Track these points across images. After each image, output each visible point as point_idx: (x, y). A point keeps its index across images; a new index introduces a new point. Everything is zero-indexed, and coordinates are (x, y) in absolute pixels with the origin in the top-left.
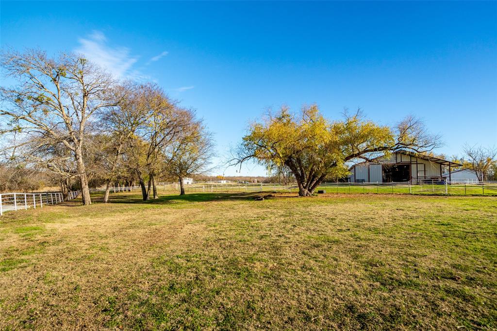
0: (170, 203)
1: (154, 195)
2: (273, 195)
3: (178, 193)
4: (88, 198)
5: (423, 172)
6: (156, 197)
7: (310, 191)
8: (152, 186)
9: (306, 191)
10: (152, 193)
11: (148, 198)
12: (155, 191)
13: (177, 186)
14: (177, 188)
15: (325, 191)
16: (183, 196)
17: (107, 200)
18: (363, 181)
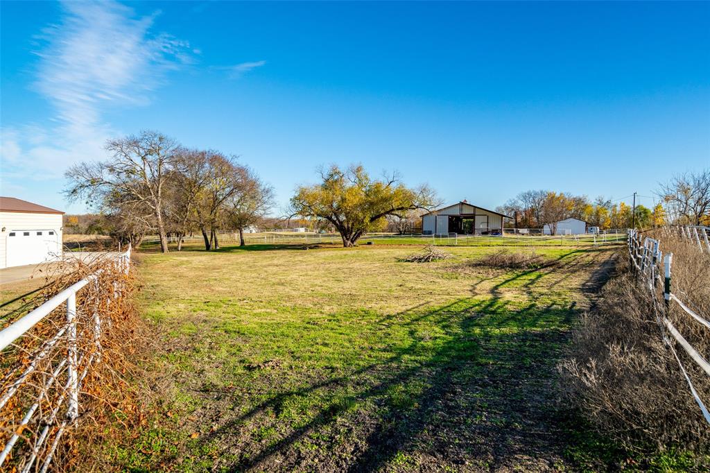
0: (232, 252)
1: (216, 246)
2: (319, 245)
3: (238, 244)
4: (166, 247)
5: (486, 224)
6: (218, 248)
7: (352, 242)
8: (214, 238)
9: (349, 242)
10: (214, 244)
11: (211, 248)
12: (216, 242)
13: (237, 235)
14: (236, 239)
15: (373, 243)
16: (243, 247)
17: (180, 249)
18: (430, 233)
